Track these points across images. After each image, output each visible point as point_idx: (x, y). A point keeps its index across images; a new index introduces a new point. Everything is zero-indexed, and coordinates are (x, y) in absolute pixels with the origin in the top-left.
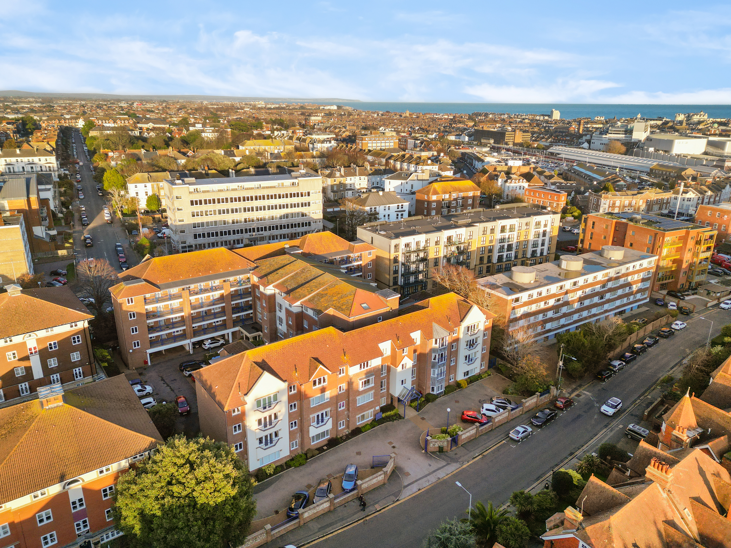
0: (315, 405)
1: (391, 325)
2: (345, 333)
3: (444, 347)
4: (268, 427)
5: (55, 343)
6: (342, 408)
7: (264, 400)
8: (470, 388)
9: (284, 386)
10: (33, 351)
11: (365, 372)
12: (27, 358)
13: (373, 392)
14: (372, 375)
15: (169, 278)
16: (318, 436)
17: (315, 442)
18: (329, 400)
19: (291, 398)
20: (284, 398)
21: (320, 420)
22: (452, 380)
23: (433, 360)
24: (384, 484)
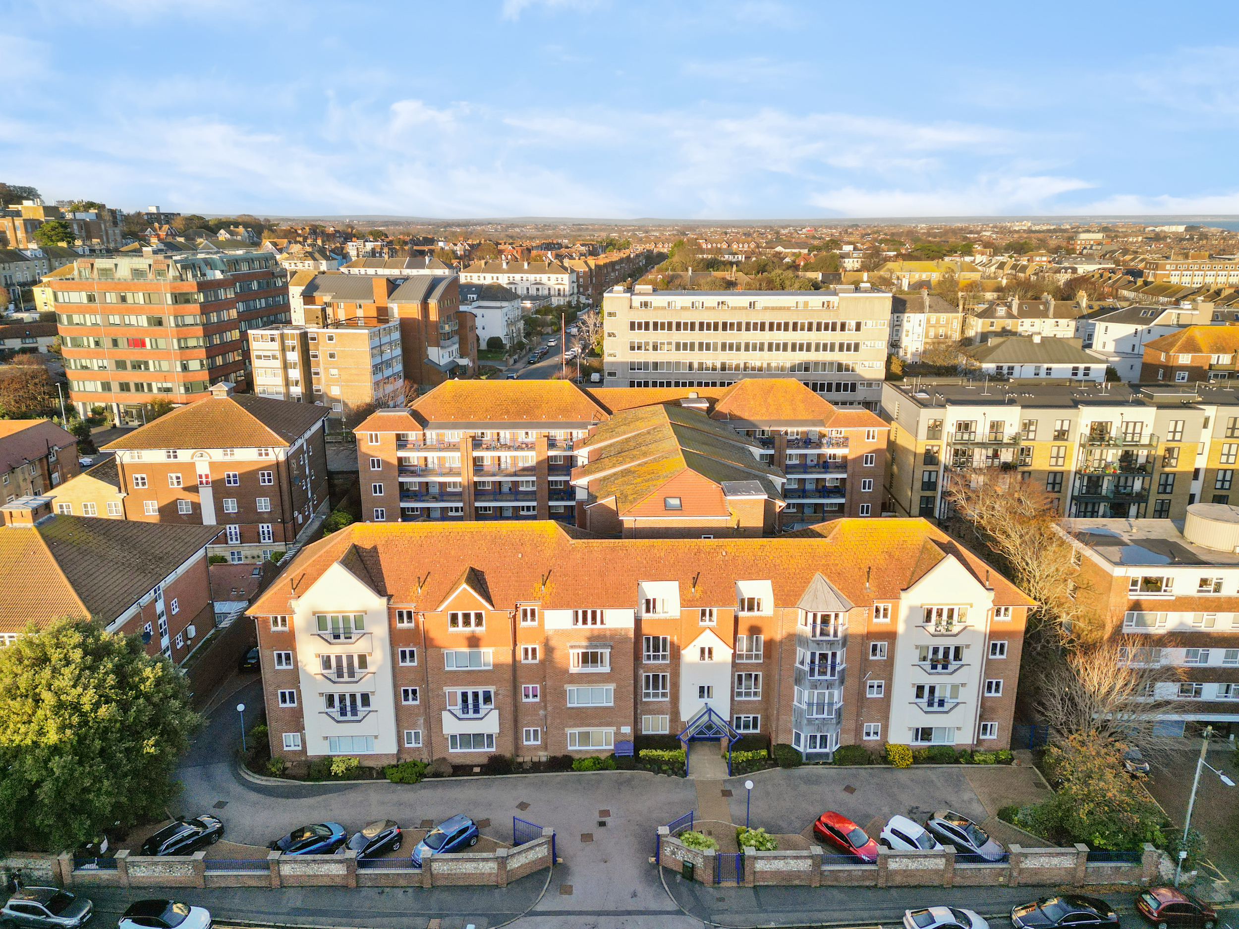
0: (455, 669)
1: (699, 551)
2: (574, 541)
3: (831, 638)
4: (346, 678)
5: (235, 476)
6: (531, 700)
7: (335, 620)
8: (919, 772)
9: (378, 603)
10: (204, 480)
11: (588, 634)
12: (194, 489)
13: (612, 687)
14: (604, 646)
15: (453, 414)
16: (466, 739)
17: (458, 750)
18: (491, 668)
19: (395, 637)
20: (380, 630)
21: (471, 706)
22: (873, 737)
23: (797, 665)
24: (497, 887)
